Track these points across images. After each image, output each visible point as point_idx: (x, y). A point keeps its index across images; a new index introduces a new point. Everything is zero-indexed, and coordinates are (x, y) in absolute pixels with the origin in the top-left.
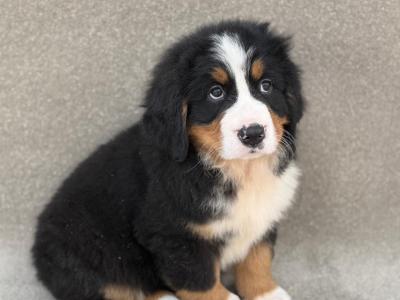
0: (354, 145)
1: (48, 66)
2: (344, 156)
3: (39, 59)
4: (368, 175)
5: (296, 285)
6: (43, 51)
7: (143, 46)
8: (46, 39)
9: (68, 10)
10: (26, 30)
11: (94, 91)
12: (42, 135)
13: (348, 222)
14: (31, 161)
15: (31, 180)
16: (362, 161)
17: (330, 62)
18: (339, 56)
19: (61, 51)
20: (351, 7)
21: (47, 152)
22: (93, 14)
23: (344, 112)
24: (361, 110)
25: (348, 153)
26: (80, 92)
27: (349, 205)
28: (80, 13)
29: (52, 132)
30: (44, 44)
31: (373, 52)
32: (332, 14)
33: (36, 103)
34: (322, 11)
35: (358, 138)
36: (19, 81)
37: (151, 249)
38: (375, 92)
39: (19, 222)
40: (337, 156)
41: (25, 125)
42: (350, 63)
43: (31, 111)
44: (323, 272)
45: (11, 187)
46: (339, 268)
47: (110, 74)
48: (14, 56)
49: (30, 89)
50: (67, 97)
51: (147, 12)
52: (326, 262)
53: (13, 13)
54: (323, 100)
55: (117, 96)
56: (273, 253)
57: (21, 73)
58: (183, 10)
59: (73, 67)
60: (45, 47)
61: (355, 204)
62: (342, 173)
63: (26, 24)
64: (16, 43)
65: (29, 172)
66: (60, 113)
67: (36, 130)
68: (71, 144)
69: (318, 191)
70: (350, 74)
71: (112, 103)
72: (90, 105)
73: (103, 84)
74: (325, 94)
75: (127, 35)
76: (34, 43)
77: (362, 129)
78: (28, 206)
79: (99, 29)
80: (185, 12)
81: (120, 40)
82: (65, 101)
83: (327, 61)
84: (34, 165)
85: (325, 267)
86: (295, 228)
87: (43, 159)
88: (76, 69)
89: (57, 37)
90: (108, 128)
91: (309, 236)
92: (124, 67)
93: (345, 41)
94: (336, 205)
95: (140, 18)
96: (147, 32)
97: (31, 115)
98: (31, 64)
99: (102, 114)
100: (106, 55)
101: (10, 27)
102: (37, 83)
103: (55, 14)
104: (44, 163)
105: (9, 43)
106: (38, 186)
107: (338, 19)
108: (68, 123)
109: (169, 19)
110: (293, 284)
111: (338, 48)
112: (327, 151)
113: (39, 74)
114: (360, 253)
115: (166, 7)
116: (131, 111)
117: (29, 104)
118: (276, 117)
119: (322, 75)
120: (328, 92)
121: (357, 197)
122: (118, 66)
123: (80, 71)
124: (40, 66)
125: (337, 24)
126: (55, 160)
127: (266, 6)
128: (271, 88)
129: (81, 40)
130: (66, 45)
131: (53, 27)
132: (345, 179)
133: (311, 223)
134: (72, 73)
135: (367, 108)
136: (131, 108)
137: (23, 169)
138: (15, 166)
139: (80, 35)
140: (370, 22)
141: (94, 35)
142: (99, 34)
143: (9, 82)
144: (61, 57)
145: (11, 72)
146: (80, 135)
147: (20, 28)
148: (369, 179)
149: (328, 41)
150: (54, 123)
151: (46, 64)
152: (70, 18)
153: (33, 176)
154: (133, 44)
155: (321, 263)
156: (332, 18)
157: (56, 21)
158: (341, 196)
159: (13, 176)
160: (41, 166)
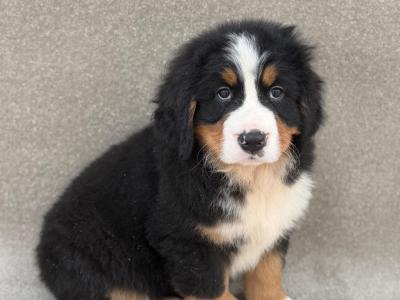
0: (366, 156)
1: (62, 63)
2: (356, 167)
3: (53, 55)
4: (379, 187)
5: (304, 296)
6: (57, 47)
7: (160, 46)
8: (62, 35)
9: (86, 6)
10: (41, 24)
11: (106, 90)
12: (51, 133)
13: (355, 235)
14: (38, 159)
15: (37, 178)
16: (373, 174)
17: (347, 72)
18: (356, 66)
19: (76, 47)
20: (372, 16)
21: (55, 151)
22: (111, 11)
23: (359, 123)
24: (375, 122)
25: (359, 165)
26: (92, 91)
27: (359, 218)
28: (98, 9)
29: (61, 130)
30: (59, 39)
31: (390, 63)
32: (352, 23)
33: (46, 100)
34: (343, 19)
35: (371, 150)
36: (32, 76)
37: (162, 252)
38: (390, 104)
39: (21, 222)
40: (348, 167)
41: (34, 122)
42: (368, 74)
43: (40, 107)
44: (331, 284)
45: (15, 185)
46: (347, 281)
47: (124, 73)
48: (27, 51)
49: (41, 85)
50: (79, 94)
51: (166, 12)
52: (333, 274)
53: (29, 6)
54: (338, 110)
55: (130, 96)
56: (284, 262)
57: (34, 69)
58: (203, 11)
59: (86, 64)
60: (59, 43)
61: (364, 217)
62: (353, 185)
63: (41, 18)
64: (31, 37)
65: (35, 170)
66: (71, 110)
67: (45, 127)
68: (79, 143)
69: (327, 202)
70: (366, 85)
71: (124, 104)
72: (101, 104)
73: (117, 84)
74: (340, 104)
75: (144, 35)
76: (49, 38)
77: (376, 141)
78: (31, 205)
79: (115, 27)
80: (205, 14)
81: (137, 39)
82: (77, 99)
83: (345, 70)
84: (40, 163)
85: (332, 279)
86: (303, 239)
87: (51, 158)
88: (90, 66)
89: (72, 33)
90: (118, 129)
91: (317, 247)
92: (138, 66)
93: (364, 51)
94: (345, 217)
95: (159, 18)
96: (164, 32)
97: (41, 111)
98: (45, 60)
99: (113, 114)
100: (122, 54)
101: (25, 20)
102: (49, 79)
103: (72, 9)
104: (52, 161)
105: (23, 36)
106: (43, 185)
107: (359, 28)
108: (78, 121)
109: (188, 21)
110: (300, 295)
111: (357, 58)
112: (339, 161)
113: (52, 70)
114: (367, 266)
115: (186, 7)
116: (143, 112)
117: (40, 100)
118: (284, 126)
119: (338, 83)
120: (342, 102)
121: (367, 210)
122: (133, 65)
123: (94, 68)
124: (53, 62)
125: (357, 33)
126: (62, 159)
127: (286, 12)
128: (282, 95)
129: (97, 37)
130: (81, 42)
131: (69, 23)
132: (355, 191)
133: (319, 235)
134: (85, 71)
135: (382, 120)
136: (144, 109)
137: (28, 167)
138: (21, 163)
139: (96, 32)
140: (390, 33)
141: (111, 32)
142: (116, 31)
143: (20, 77)
144: (76, 53)
145: (23, 67)
146: (90, 135)
147: (36, 21)
148: (380, 192)
149: (347, 50)
150: (64, 121)
151: (59, 60)
152: (88, 14)
153: (38, 175)
154: (149, 44)
155: (328, 275)
156: (352, 27)
157: (73, 16)
158: (350, 208)
159: (18, 174)
160: (47, 165)
